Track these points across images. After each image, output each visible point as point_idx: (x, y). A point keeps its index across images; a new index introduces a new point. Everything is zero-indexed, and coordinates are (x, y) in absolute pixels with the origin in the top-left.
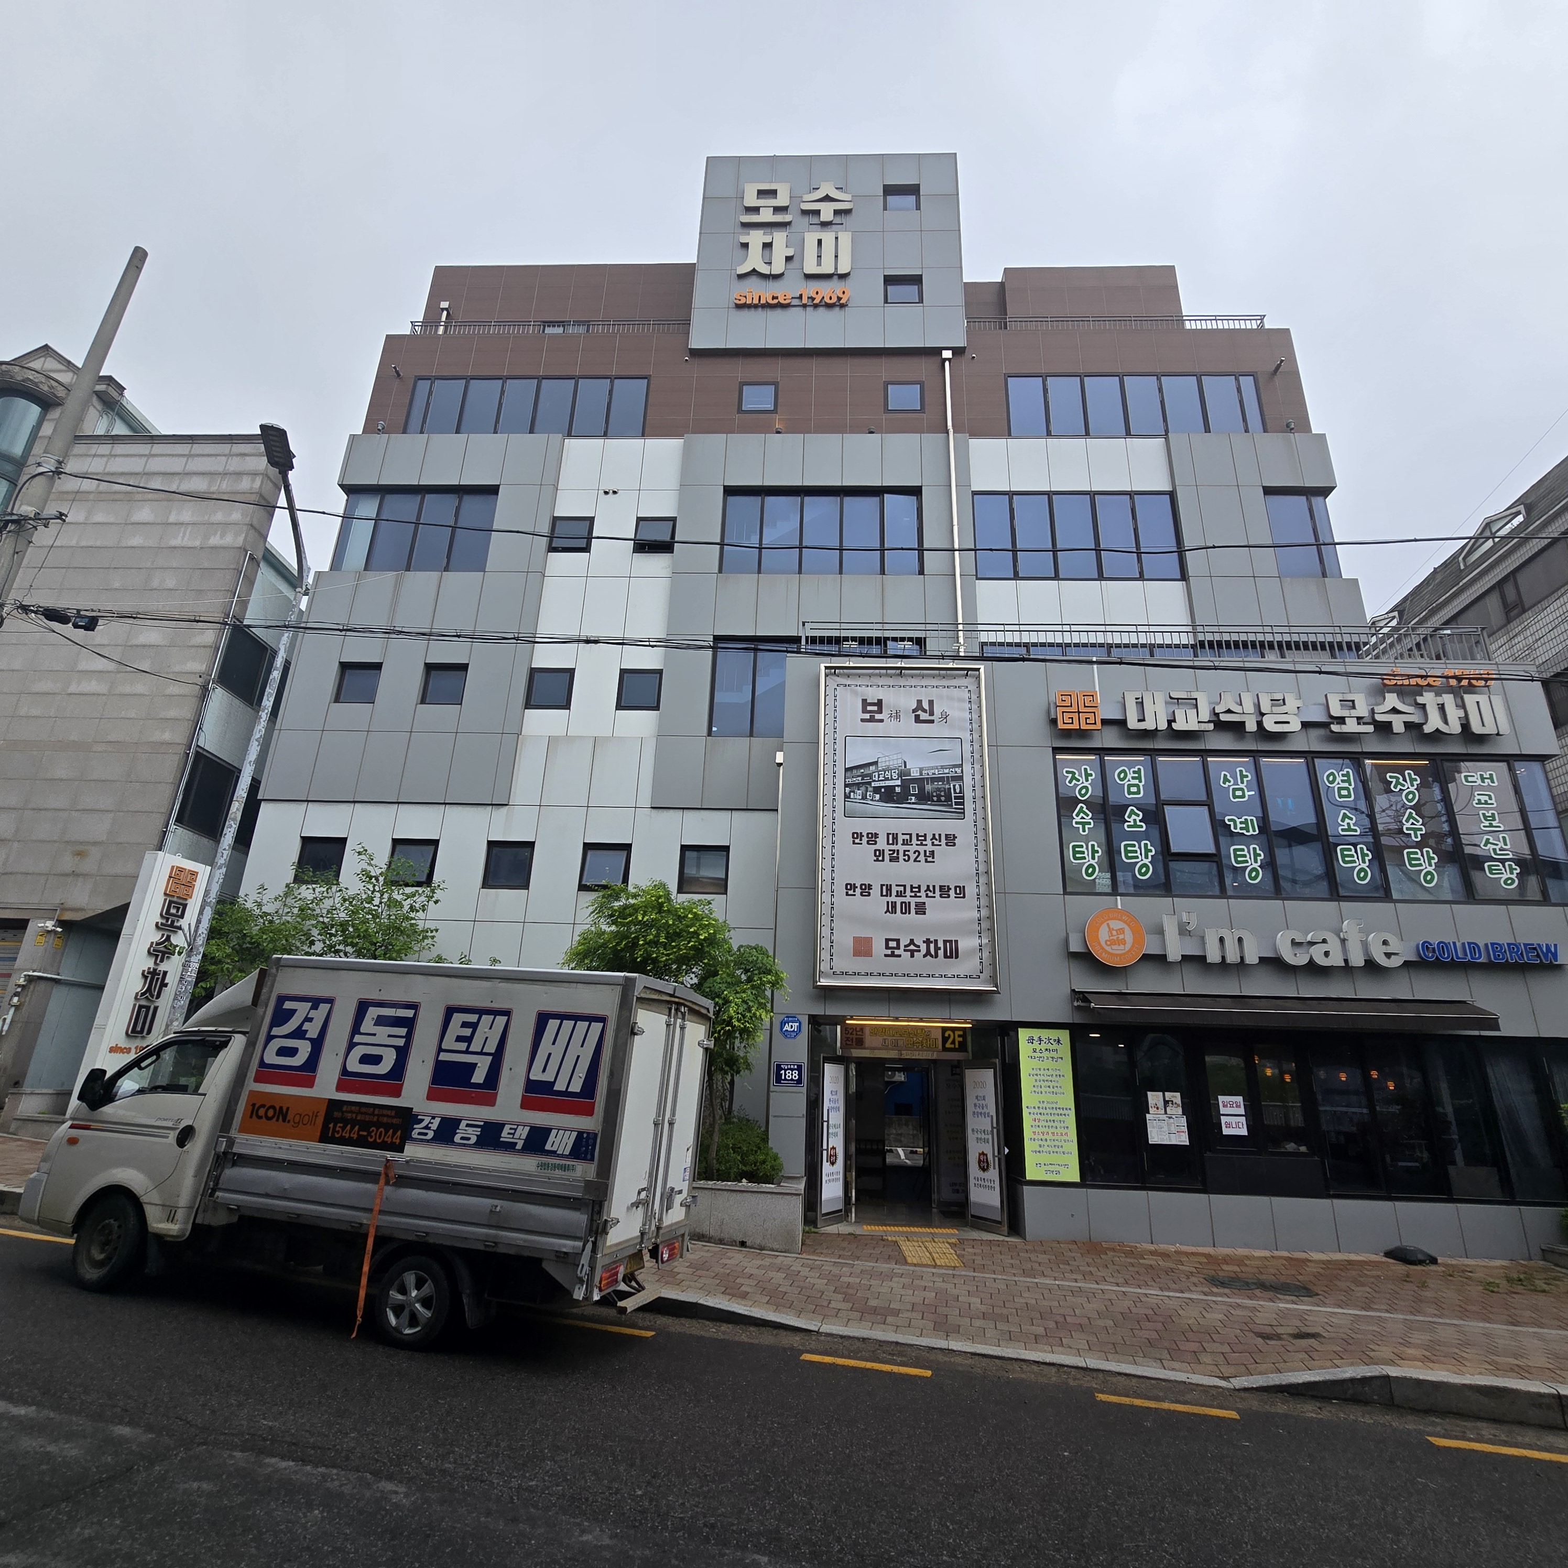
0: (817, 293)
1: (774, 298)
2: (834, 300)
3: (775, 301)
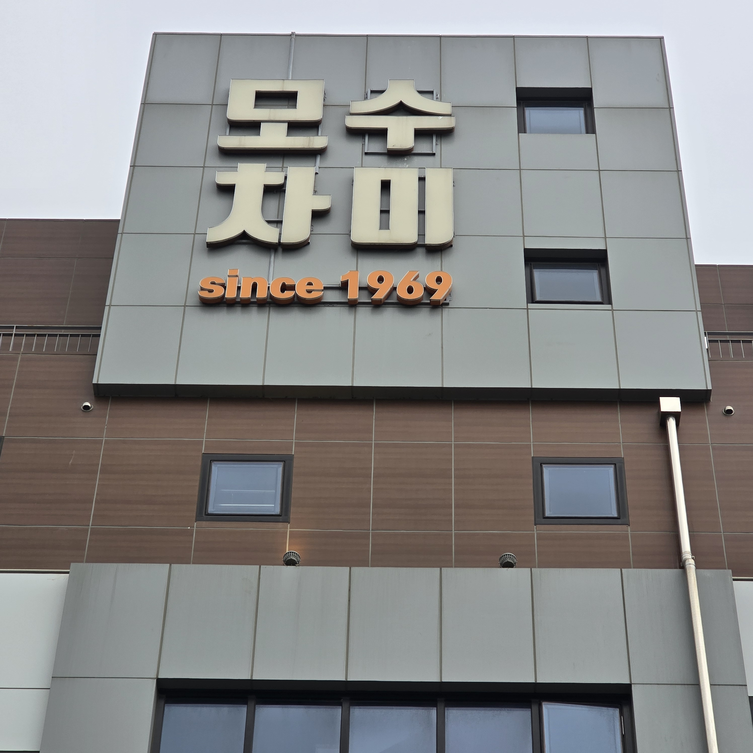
0: (381, 279)
1: (284, 288)
2: (418, 294)
3: (288, 294)
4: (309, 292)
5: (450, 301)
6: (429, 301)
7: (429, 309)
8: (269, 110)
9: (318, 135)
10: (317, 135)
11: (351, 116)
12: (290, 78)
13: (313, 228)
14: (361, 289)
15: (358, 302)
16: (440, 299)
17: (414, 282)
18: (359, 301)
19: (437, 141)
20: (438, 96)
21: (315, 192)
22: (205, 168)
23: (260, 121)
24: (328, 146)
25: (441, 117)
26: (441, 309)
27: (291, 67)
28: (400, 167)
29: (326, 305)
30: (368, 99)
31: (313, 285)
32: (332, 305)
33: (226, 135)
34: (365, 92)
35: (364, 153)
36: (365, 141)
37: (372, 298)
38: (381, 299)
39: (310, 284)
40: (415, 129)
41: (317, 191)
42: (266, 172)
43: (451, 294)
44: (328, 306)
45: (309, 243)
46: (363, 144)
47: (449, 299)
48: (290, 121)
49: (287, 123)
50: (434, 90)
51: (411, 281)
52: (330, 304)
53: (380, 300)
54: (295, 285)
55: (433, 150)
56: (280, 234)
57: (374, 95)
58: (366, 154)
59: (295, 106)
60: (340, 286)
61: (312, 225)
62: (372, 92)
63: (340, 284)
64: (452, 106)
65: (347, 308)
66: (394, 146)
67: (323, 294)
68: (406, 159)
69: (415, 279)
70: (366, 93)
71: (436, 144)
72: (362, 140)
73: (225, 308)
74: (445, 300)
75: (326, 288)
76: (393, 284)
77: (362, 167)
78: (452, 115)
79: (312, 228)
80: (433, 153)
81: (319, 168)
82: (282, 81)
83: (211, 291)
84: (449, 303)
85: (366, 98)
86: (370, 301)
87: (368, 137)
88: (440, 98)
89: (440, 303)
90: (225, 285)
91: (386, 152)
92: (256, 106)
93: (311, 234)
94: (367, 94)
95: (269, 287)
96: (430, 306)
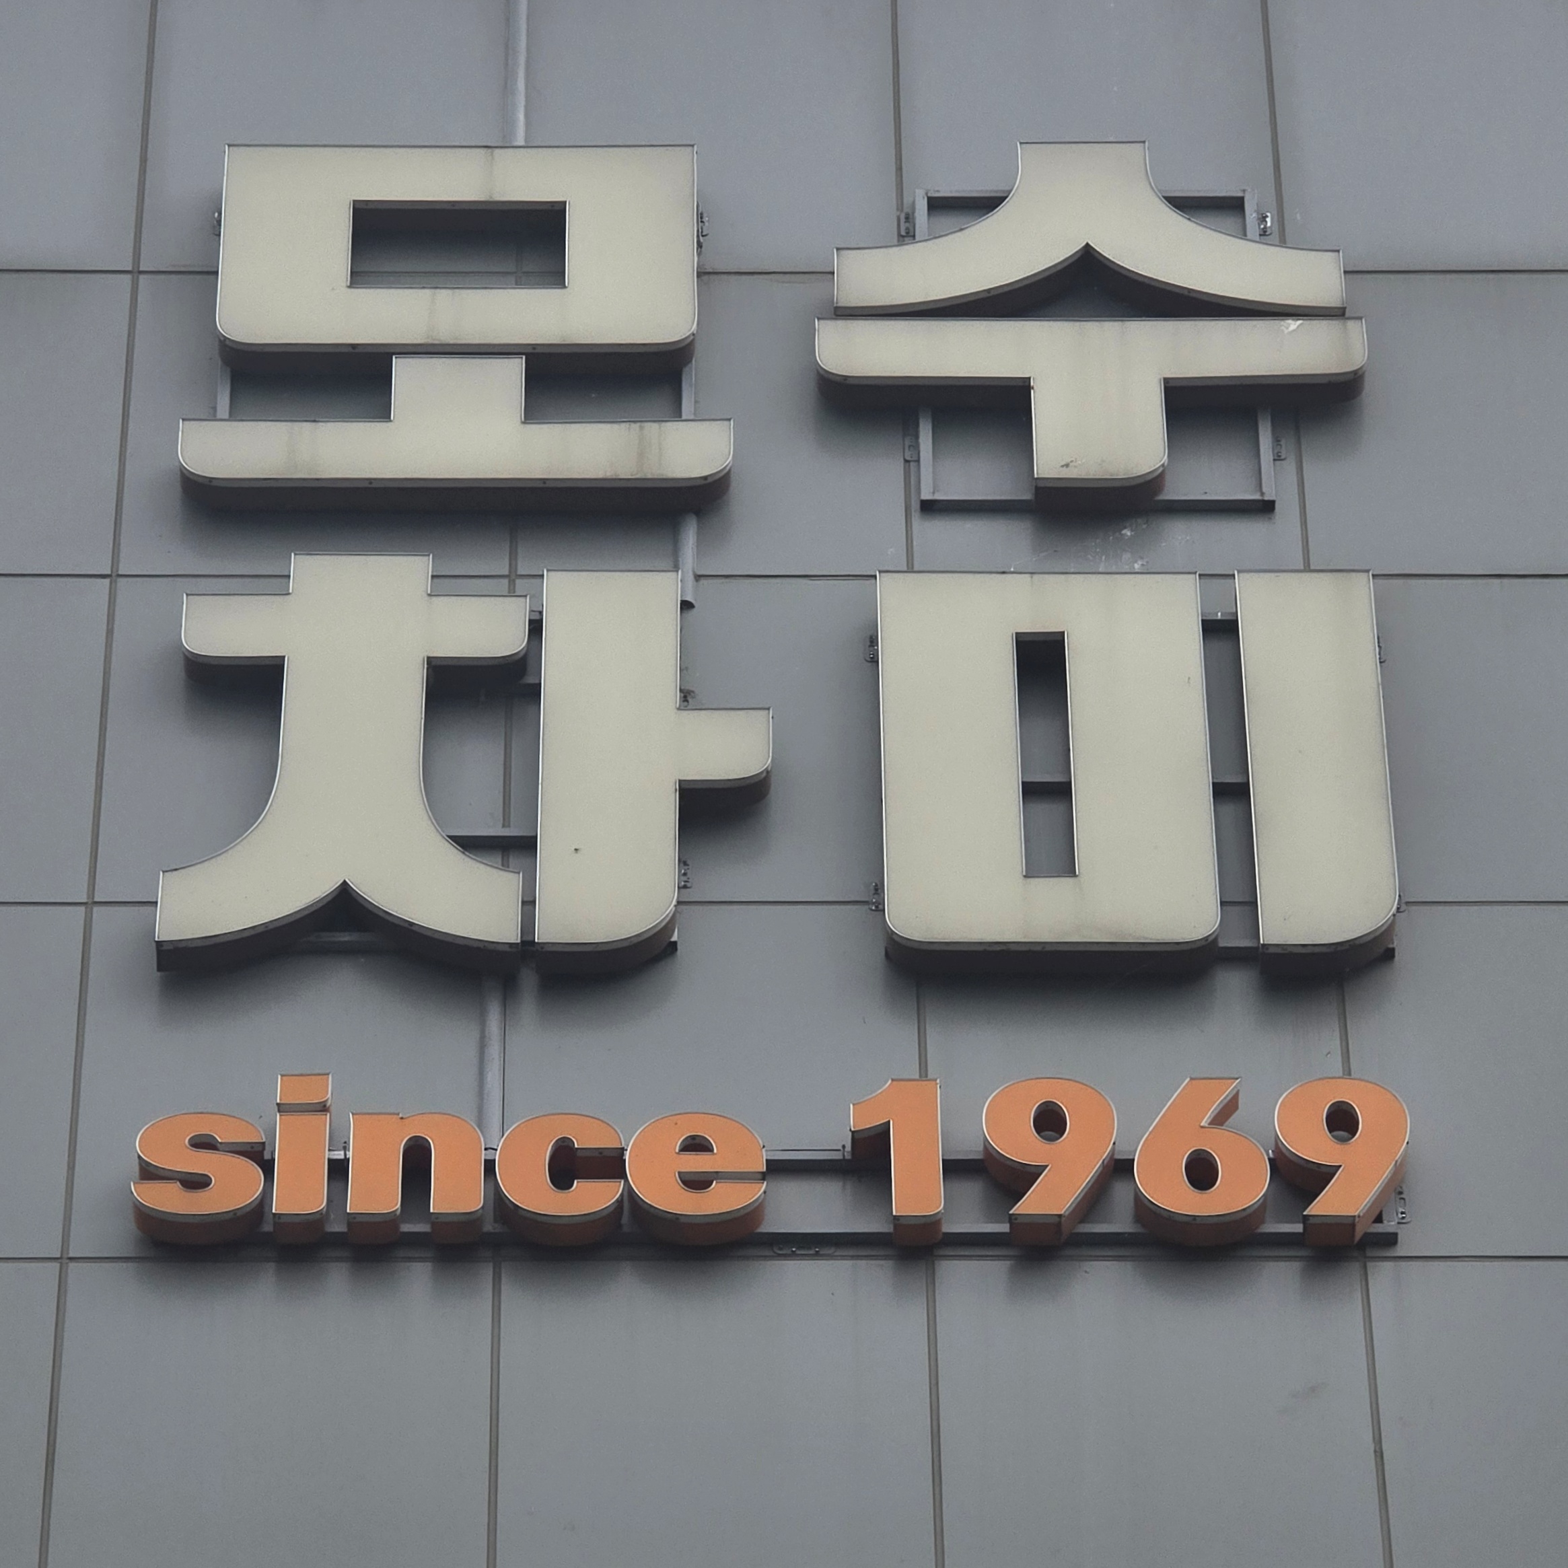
0: (1050, 1122)
1: (568, 1166)
2: (1243, 1188)
3: (590, 1197)
4: (696, 1183)
5: (1402, 1226)
6: (1298, 1228)
7: (1296, 1266)
8: (427, 293)
9: (681, 416)
10: (676, 413)
11: (841, 323)
12: (520, 141)
13: (689, 872)
14: (954, 1169)
15: (940, 1237)
16: (1356, 1214)
17: (1216, 1131)
18: (947, 1228)
19: (1277, 440)
20: (1268, 220)
21: (687, 697)
22: (122, 582)
23: (388, 350)
24: (732, 470)
25: (1293, 324)
26: (1355, 1267)
27: (521, 85)
28: (1101, 570)
29: (781, 1249)
30: (917, 238)
31: (711, 1150)
32: (812, 1252)
33: (214, 418)
34: (900, 207)
35: (915, 505)
36: (916, 447)
37: (1011, 1212)
38: (1060, 1216)
39: (696, 1145)
40: (1166, 380)
41: (693, 692)
42: (434, 599)
43: (1405, 1189)
44: (793, 1256)
45: (673, 946)
46: (908, 458)
47: (1397, 1214)
48: (534, 346)
49: (524, 357)
50: (1244, 191)
51: (1202, 1127)
52: (799, 1248)
53: (1057, 1219)
54: (623, 1150)
55: (1264, 490)
56: (529, 903)
57: (945, 221)
58: (930, 508)
59: (556, 276)
60: (848, 1157)
61: (683, 862)
62: (938, 205)
63: (844, 1147)
64: (1345, 272)
65: (888, 1264)
66: (1067, 465)
67: (765, 1192)
68: (1127, 532)
69: (1220, 1119)
70: (906, 210)
71: (1278, 458)
72: (904, 441)
73: (271, 1267)
74: (1379, 1219)
75: (777, 1169)
76: (1114, 1143)
77: (910, 570)
78: (1347, 315)
79: (685, 874)
80: (1264, 501)
81: (698, 577)
82: (483, 151)
83: (195, 1183)
84: (1396, 1235)
85: (907, 235)
86: (1004, 1228)
87: (930, 427)
88: (1276, 229)
89: (1353, 1236)
90: (267, 1156)
91: (1027, 496)
92: (358, 277)
93: (679, 903)
94: (909, 218)
95: (490, 1166)
96: (1303, 1253)
